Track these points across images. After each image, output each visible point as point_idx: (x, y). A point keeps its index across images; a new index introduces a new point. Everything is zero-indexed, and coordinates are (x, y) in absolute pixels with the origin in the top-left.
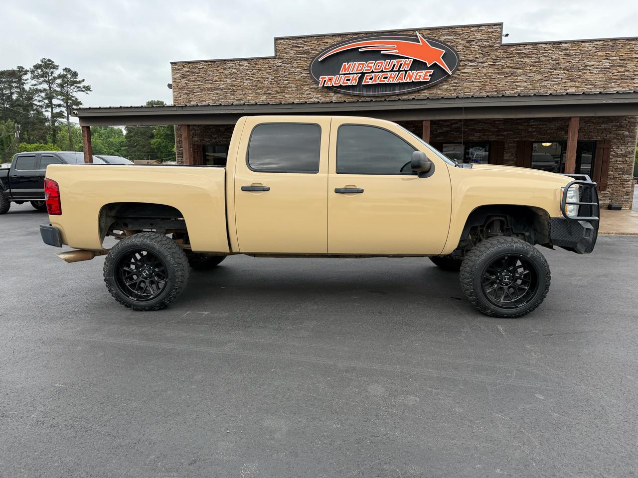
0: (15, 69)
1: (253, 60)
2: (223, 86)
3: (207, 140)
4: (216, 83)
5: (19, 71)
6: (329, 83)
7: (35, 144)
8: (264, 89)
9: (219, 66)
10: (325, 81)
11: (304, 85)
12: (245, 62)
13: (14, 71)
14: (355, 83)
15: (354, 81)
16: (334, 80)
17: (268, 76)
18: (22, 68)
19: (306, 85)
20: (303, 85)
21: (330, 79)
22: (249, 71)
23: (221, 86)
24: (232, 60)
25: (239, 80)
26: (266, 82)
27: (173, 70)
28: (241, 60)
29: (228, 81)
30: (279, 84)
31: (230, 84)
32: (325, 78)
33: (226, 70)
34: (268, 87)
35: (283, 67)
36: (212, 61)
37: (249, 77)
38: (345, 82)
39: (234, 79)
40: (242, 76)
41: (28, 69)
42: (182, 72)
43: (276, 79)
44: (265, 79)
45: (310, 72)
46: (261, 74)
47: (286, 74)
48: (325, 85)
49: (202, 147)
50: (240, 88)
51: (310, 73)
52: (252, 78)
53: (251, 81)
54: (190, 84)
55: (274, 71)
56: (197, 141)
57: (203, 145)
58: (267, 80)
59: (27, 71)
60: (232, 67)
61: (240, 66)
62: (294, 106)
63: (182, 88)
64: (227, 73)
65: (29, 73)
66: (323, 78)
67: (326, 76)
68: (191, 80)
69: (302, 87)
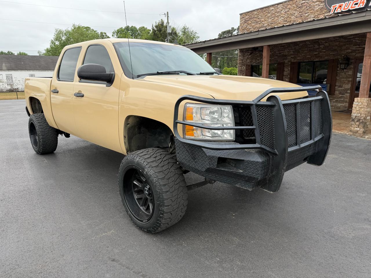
0: (230, 29)
1: (286, 2)
2: (266, 24)
3: (254, 61)
4: (263, 23)
5: (232, 30)
6: (339, 9)
7: (231, 68)
8: (291, 22)
9: (265, 11)
10: (336, 8)
11: (321, 14)
12: (281, 5)
13: (229, 30)
14: (363, 5)
15: (362, 4)
16: (343, 7)
17: (295, 12)
18: (233, 28)
19: (322, 14)
20: (319, 15)
21: (340, 6)
22: (283, 11)
23: (265, 25)
24: (273, 6)
25: (276, 19)
26: (293, 17)
27: (241, 19)
28: (278, 4)
29: (270, 20)
30: (301, 17)
31: (270, 22)
32: (336, 6)
33: (269, 13)
34: (294, 20)
35: (306, 4)
36: (261, 9)
37: (282, 15)
38: (353, 6)
39: (273, 18)
40: (278, 15)
41: (236, 28)
42: (245, 19)
43: (300, 14)
44: (292, 15)
45: (325, 3)
46: (291, 12)
47: (307, 8)
48: (335, 12)
49: (251, 66)
50: (276, 24)
51: (325, 5)
52: (284, 16)
53: (284, 18)
54: (249, 26)
55: (299, 8)
56: (249, 63)
57: (251, 65)
58: (294, 15)
59: (235, 29)
60: (272, 10)
61: (277, 8)
62: (260, 33)
63: (244, 29)
64: (269, 15)
65: (236, 30)
66: (334, 7)
67: (337, 4)
68: (249, 23)
69: (318, 16)
